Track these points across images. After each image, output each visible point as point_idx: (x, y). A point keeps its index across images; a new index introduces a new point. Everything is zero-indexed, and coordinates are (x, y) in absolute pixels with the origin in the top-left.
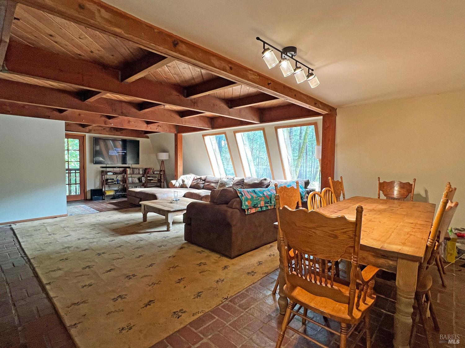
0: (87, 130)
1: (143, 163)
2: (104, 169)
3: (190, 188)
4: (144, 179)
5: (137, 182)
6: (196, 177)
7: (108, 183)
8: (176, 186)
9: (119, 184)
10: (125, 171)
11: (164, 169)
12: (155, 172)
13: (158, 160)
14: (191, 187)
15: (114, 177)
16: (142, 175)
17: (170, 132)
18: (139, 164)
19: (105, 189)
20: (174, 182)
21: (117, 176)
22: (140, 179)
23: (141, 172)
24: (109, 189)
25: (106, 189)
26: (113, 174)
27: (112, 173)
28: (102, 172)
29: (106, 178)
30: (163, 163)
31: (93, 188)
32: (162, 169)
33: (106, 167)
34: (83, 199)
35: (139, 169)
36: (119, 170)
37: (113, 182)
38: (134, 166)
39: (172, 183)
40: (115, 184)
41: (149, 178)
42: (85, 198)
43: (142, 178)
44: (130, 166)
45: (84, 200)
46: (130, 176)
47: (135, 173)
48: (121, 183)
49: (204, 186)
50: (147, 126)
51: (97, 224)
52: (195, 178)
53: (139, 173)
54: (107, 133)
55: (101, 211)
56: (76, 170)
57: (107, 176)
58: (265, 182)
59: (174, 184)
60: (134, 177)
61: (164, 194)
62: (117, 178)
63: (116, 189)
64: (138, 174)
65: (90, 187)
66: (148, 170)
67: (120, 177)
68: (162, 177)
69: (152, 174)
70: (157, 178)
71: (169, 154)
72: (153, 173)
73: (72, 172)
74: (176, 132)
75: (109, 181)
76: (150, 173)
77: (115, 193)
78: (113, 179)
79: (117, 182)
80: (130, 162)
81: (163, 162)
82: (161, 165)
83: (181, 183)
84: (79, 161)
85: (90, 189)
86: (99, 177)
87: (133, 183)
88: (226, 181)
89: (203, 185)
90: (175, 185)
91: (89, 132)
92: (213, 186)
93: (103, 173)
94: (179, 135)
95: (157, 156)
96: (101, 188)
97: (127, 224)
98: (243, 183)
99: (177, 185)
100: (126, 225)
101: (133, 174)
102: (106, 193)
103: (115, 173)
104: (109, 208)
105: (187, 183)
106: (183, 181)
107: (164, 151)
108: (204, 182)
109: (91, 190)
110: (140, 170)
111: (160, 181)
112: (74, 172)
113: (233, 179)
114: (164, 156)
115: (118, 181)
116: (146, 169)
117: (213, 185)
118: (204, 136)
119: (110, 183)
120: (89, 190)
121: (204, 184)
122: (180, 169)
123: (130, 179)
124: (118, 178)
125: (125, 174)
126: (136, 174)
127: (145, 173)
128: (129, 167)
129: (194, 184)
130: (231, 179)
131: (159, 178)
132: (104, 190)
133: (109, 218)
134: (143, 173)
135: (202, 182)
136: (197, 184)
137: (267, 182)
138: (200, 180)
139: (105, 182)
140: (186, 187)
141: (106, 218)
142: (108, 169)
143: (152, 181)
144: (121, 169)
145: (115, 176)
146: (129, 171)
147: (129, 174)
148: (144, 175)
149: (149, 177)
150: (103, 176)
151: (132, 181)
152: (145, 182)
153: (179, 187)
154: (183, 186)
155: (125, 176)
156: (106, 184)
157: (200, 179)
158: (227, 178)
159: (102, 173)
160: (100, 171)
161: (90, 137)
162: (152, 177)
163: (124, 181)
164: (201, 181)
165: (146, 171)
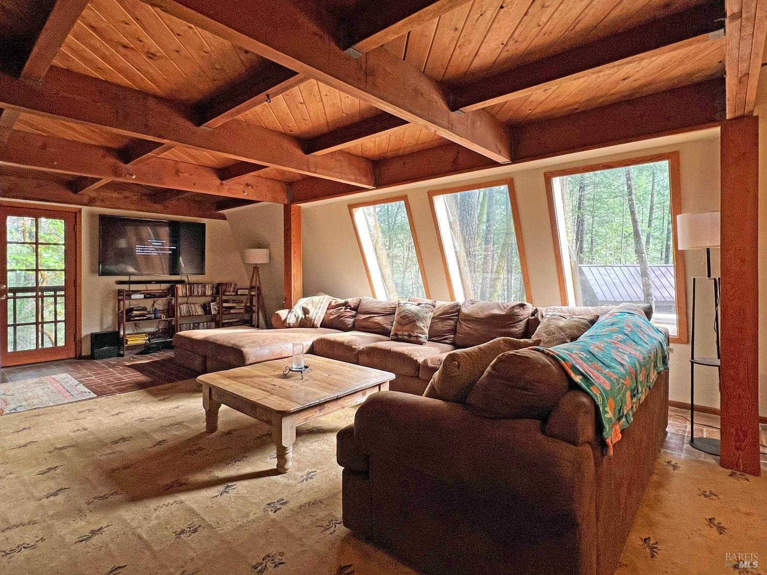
0: (86, 199)
1: (214, 272)
2: (125, 287)
3: (321, 327)
4: (216, 307)
5: (200, 313)
6: (334, 301)
7: (132, 319)
8: (289, 324)
9: (158, 318)
10: (174, 290)
11: (258, 285)
12: (240, 292)
13: (247, 265)
14: (325, 325)
15: (148, 303)
16: (210, 299)
17: (275, 200)
18: (204, 274)
19: (124, 333)
20: (283, 313)
21: (154, 302)
22: (206, 308)
23: (209, 292)
24: (135, 332)
25: (127, 333)
26: (145, 297)
27: (142, 296)
28: (120, 292)
29: (127, 307)
30: (258, 271)
31: (97, 330)
32: (253, 285)
33: (130, 283)
34: (72, 355)
35: (204, 286)
36: (159, 288)
37: (144, 316)
38: (193, 278)
39: (278, 316)
40: (149, 319)
41: (225, 305)
42: (76, 355)
43: (211, 304)
44: (184, 278)
45: (76, 358)
46: (185, 300)
47: (196, 294)
48: (163, 317)
49: (354, 322)
50: (222, 184)
51: (73, 446)
52: (333, 304)
53: (204, 295)
54: (133, 207)
55: (100, 392)
56: (55, 289)
57: (132, 302)
58: (522, 313)
59: (283, 319)
60: (194, 302)
61: (261, 346)
62: (153, 305)
63: (152, 329)
64: (201, 296)
65: (90, 326)
66: (224, 287)
67: (160, 304)
68: (255, 302)
69: (232, 295)
70: (243, 305)
71: (270, 251)
72: (234, 294)
73: (45, 294)
74: (286, 201)
75: (134, 312)
76: (229, 294)
77: (149, 340)
78: (144, 309)
79: (153, 315)
80: (186, 272)
81: (256, 268)
82: (253, 276)
83: (301, 315)
84: (65, 270)
85: (90, 333)
86: (112, 304)
87: (190, 315)
88: (416, 312)
89: (352, 320)
90: (285, 320)
91: (91, 202)
92: (378, 323)
93: (122, 295)
94: (294, 206)
95: (243, 257)
96: (117, 330)
97: (160, 443)
98: (458, 316)
99: (292, 320)
100: (156, 448)
101: (191, 296)
102: (127, 341)
103: (149, 295)
104: (126, 383)
105: (314, 315)
106: (306, 311)
107: (260, 245)
108: (354, 313)
109: (92, 334)
110: (207, 287)
111: (249, 310)
112: (52, 293)
113: (434, 306)
114: (258, 256)
115: (155, 311)
116: (219, 284)
117: (379, 319)
118: (351, 207)
119: (136, 318)
120: (87, 336)
121: (354, 316)
122: (297, 284)
123: (184, 308)
124: (156, 306)
125: (173, 295)
126: (198, 296)
127: (217, 293)
128: (181, 282)
129: (332, 317)
130: (427, 305)
131: (248, 304)
132: (122, 333)
133: (116, 418)
134: (212, 294)
135: (350, 314)
136: (339, 317)
137: (528, 312)
138: (345, 309)
139: (125, 316)
140: (313, 326)
141: (106, 421)
142: (134, 287)
143: (232, 311)
144: (164, 286)
145: (150, 301)
146: (181, 290)
147: (183, 296)
148: (215, 298)
149: (227, 301)
150: (122, 303)
151: (189, 311)
152: (218, 313)
153: (297, 325)
154: (305, 323)
155: (173, 301)
156: (127, 321)
157: (346, 305)
158: (416, 303)
159: (119, 295)
160: (114, 291)
161: (92, 215)
162: (234, 301)
163: (171, 311)
164: (348, 310)
165: (219, 289)
